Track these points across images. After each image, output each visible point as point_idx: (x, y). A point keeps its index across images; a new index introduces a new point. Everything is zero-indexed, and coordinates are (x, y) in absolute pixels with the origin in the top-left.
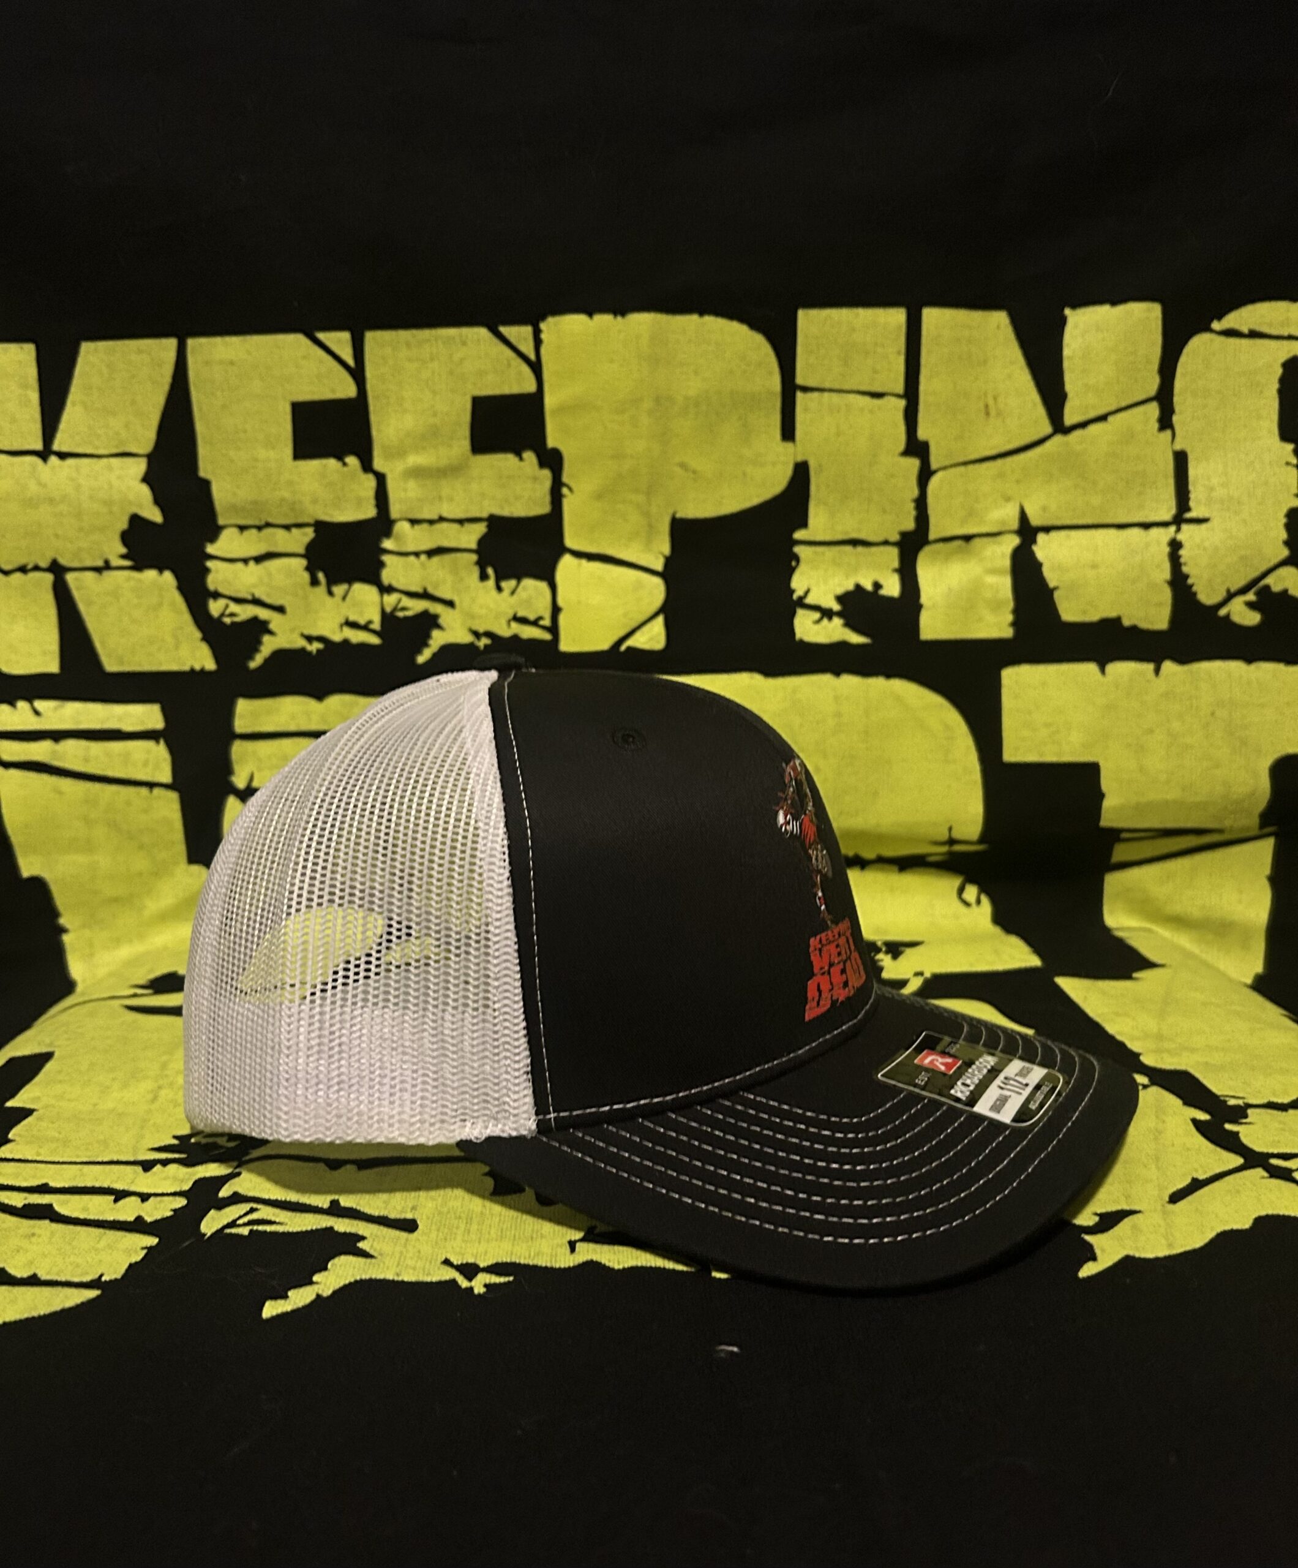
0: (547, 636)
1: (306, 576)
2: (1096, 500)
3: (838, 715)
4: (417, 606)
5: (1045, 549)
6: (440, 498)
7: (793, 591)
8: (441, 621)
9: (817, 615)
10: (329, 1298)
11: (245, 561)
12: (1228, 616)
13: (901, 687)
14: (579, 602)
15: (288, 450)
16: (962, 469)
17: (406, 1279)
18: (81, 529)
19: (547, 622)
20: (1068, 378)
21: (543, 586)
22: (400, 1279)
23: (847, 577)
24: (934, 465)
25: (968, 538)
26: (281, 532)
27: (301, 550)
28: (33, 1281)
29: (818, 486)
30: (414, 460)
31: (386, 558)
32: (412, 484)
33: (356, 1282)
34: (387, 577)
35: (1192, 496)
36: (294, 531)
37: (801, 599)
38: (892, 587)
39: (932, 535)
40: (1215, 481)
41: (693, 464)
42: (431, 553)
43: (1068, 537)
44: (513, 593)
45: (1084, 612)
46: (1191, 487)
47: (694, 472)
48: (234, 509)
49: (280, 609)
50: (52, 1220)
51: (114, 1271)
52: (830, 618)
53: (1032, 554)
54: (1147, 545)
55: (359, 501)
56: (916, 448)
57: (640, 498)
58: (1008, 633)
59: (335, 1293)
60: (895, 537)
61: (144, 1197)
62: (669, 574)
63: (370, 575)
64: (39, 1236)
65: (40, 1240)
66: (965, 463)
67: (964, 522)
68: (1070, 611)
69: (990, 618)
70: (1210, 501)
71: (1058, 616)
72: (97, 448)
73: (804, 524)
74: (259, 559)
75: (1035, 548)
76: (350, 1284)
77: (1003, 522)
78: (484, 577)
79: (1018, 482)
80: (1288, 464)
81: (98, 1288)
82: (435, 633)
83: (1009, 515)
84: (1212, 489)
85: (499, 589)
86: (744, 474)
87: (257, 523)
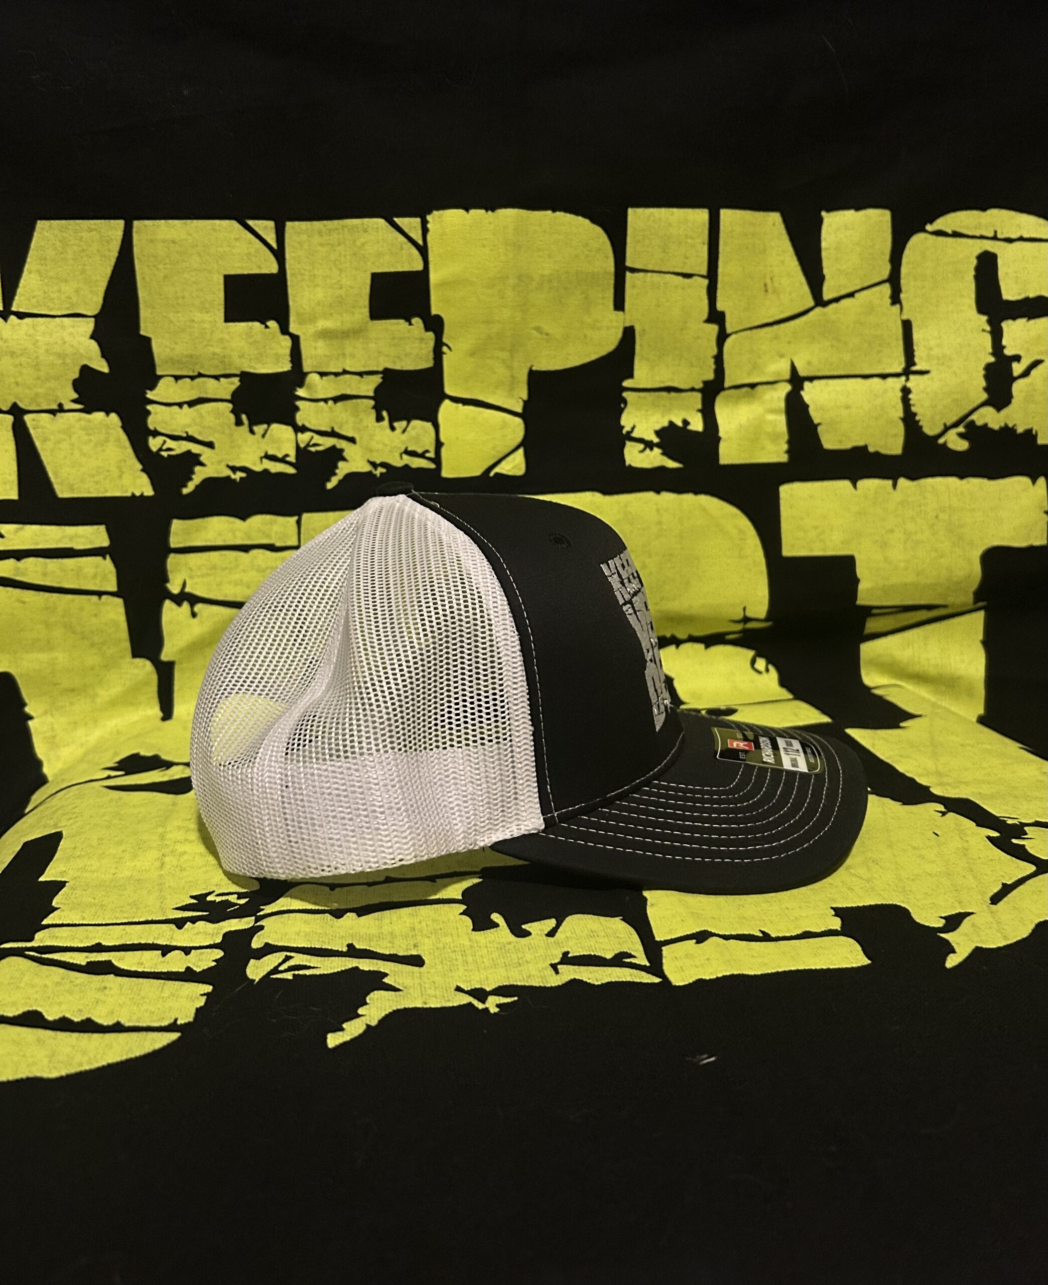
0: (433, 466)
1: (232, 417)
2: (847, 357)
3: (660, 523)
4: (328, 442)
5: (810, 393)
6: (344, 354)
7: (623, 427)
8: (345, 454)
9: (641, 446)
10: (377, 1026)
11: (180, 405)
12: (945, 444)
13: (705, 500)
14: (457, 439)
15: (221, 314)
16: (749, 332)
17: (433, 1006)
18: (38, 378)
19: (431, 455)
20: (825, 263)
21: (429, 426)
22: (428, 1006)
23: (663, 416)
24: (729, 331)
25: (753, 386)
26: (212, 381)
27: (229, 397)
28: (118, 1028)
29: (641, 345)
30: (323, 324)
31: (299, 403)
32: (321, 344)
33: (394, 1011)
34: (300, 419)
35: (916, 354)
36: (222, 379)
37: (628, 433)
38: (697, 424)
39: (727, 384)
40: (932, 343)
41: (546, 328)
42: (336, 399)
43: (827, 384)
44: (404, 431)
45: (840, 442)
46: (915, 348)
47: (547, 334)
48: (173, 361)
49: (210, 445)
50: (116, 975)
51: (186, 1016)
52: (651, 449)
53: (801, 397)
54: (885, 391)
55: (277, 357)
56: (716, 317)
57: (505, 355)
58: (784, 458)
59: (380, 1022)
60: (700, 385)
61: (187, 950)
62: (527, 414)
63: (287, 416)
64: (111, 989)
65: (112, 992)
66: (751, 329)
67: (749, 374)
68: (829, 441)
69: (770, 447)
70: (929, 358)
71: (822, 446)
72: (51, 310)
73: (631, 376)
74: (191, 404)
75: (802, 393)
76: (390, 1013)
77: (779, 373)
78: (379, 419)
79: (789, 343)
80: (984, 330)
81: (177, 1031)
82: (341, 464)
83: (782, 368)
84: (931, 349)
85: (393, 428)
86: (585, 336)
87: (191, 374)
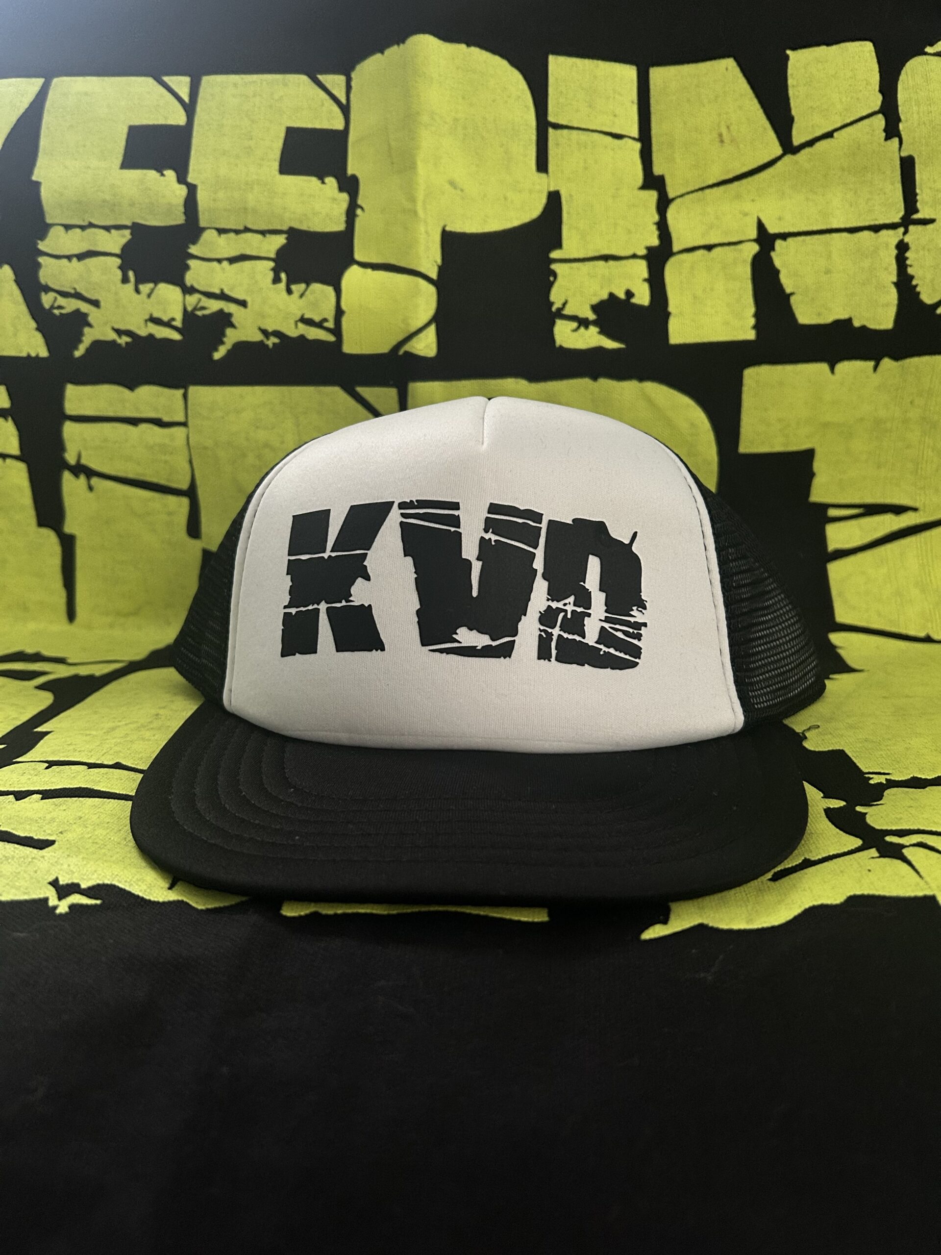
0: (331, 338)
1: (119, 273)
5: (782, 255)
6: (245, 209)
7: (553, 303)
8: (234, 320)
9: (575, 325)
11: (70, 258)
13: (652, 389)
14: (358, 306)
15: (118, 162)
19: (330, 324)
21: (330, 290)
23: (602, 286)
24: (671, 195)
25: (709, 247)
26: (103, 232)
27: (118, 251)
29: (569, 212)
31: (192, 263)
32: (221, 196)
34: (190, 278)
36: (114, 232)
37: (559, 310)
38: (643, 297)
39: (676, 248)
41: (462, 182)
42: (233, 260)
43: (804, 243)
44: (302, 296)
45: (818, 315)
47: (462, 190)
48: (61, 208)
49: (97, 303)
52: (587, 327)
53: (771, 260)
54: (877, 248)
55: (170, 208)
58: (751, 335)
60: (643, 252)
62: (442, 282)
63: (176, 276)
67: (706, 233)
68: (806, 315)
69: (734, 321)
71: (795, 320)
73: (558, 243)
74: (81, 257)
75: (773, 255)
77: (745, 232)
78: (277, 281)
79: (754, 200)
82: (229, 332)
83: (746, 227)
85: (289, 291)
87: (81, 223)
